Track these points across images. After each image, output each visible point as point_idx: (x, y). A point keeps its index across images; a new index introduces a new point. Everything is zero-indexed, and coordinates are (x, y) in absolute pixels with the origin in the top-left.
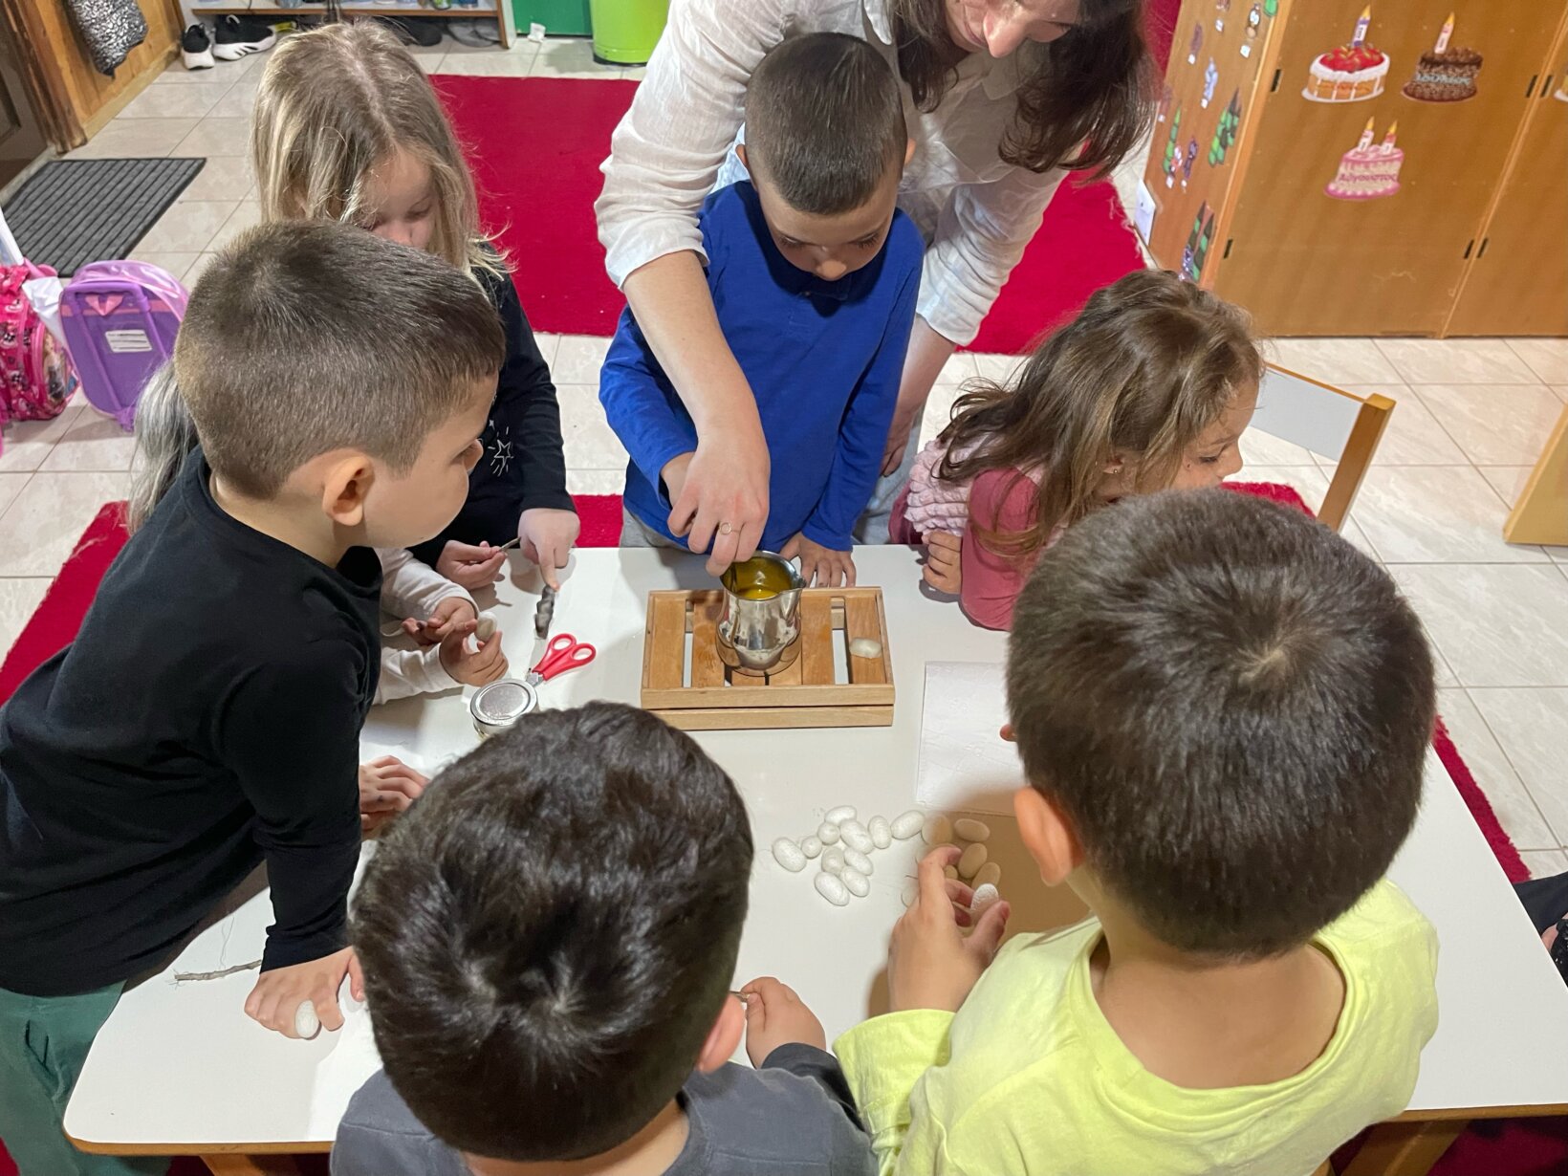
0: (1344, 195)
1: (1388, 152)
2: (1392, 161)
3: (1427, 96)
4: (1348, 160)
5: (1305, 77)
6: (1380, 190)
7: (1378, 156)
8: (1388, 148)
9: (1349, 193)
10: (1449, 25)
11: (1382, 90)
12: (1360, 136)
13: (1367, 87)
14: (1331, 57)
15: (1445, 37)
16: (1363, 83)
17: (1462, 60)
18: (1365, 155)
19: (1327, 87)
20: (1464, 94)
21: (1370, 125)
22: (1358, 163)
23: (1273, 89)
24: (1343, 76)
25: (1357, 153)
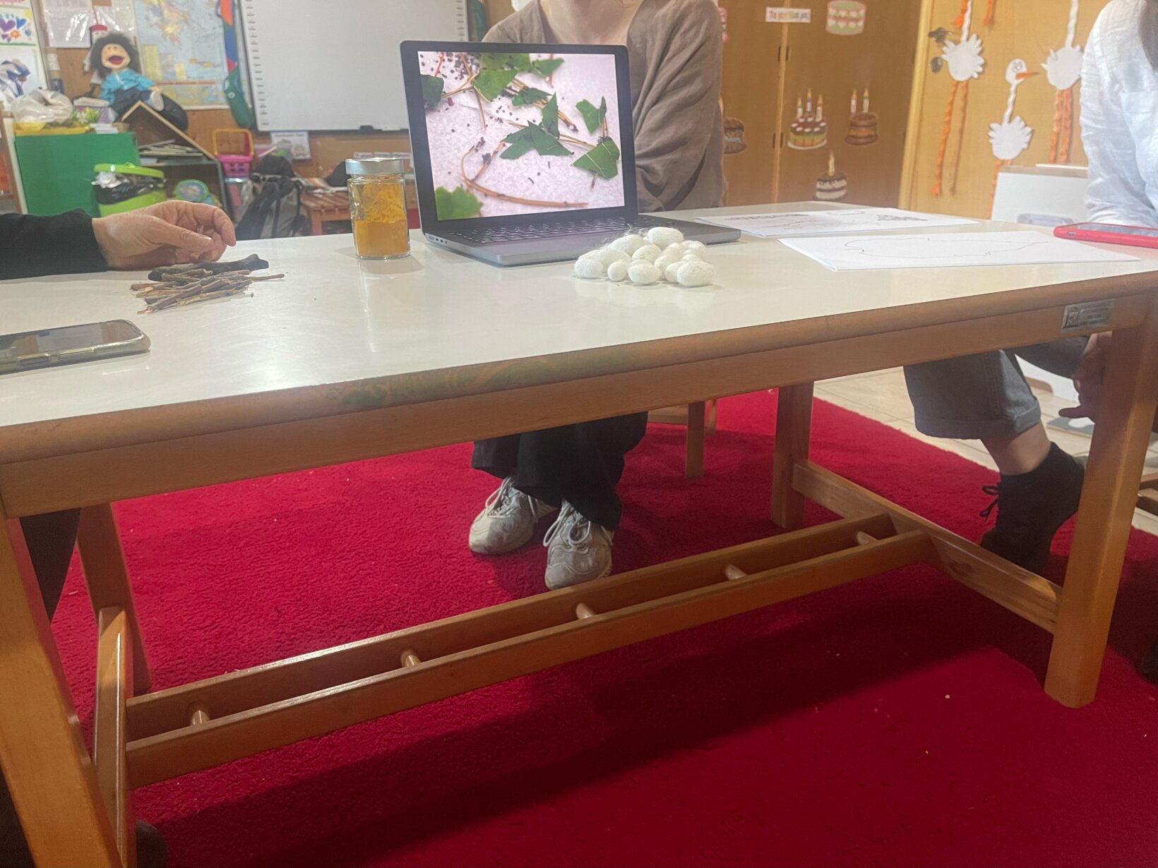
20: (740, 148)
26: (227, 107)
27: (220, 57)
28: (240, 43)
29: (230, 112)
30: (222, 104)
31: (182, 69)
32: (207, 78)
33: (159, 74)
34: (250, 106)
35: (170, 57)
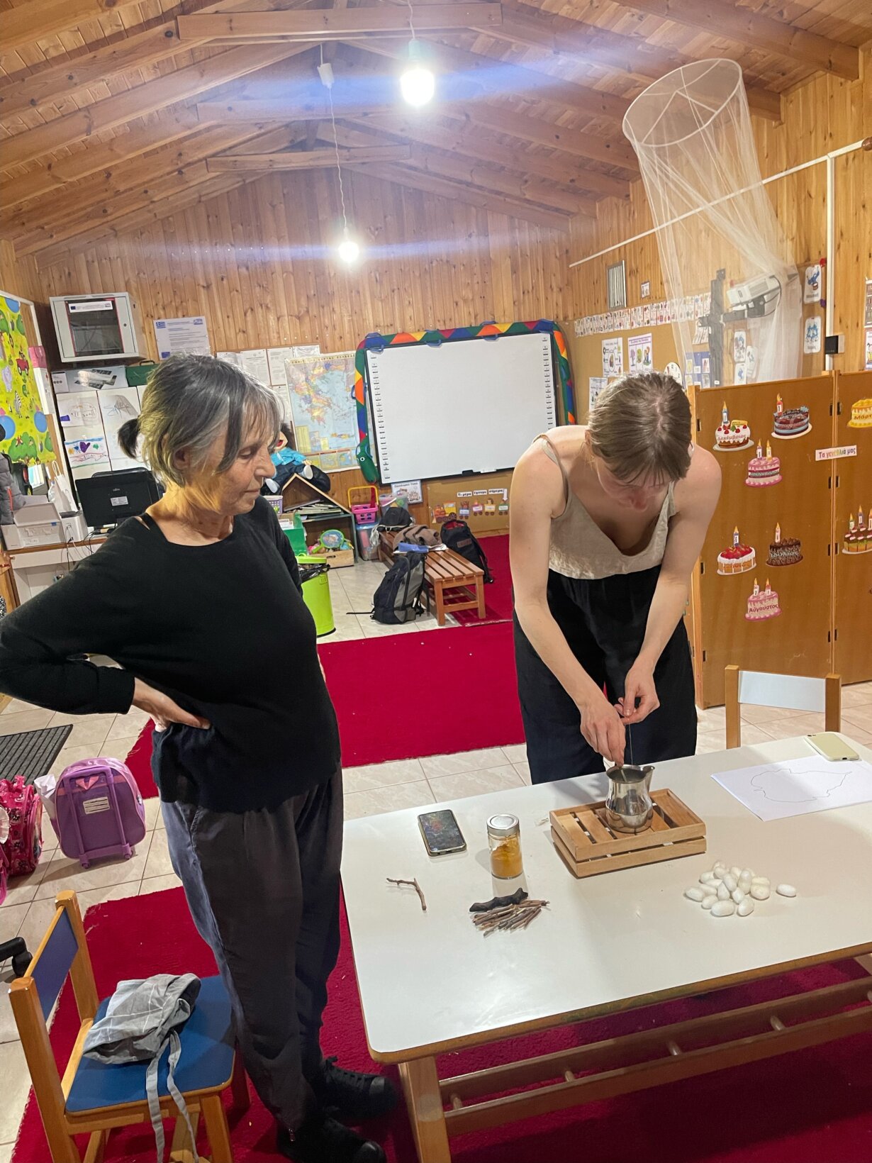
0: (755, 619)
1: (770, 594)
2: (773, 598)
3: (779, 563)
4: (751, 601)
5: (717, 565)
6: (772, 614)
7: (765, 597)
8: (768, 592)
9: (757, 618)
10: (778, 529)
11: (755, 565)
12: (753, 588)
13: (747, 564)
14: (726, 553)
15: (778, 534)
16: (745, 562)
17: (790, 543)
18: (758, 597)
19: (728, 567)
20: (797, 559)
21: (756, 582)
22: (757, 601)
23: (702, 572)
24: (734, 561)
25: (754, 597)
26: (359, 467)
27: (355, 430)
28: (369, 417)
29: (361, 472)
30: (355, 466)
31: (326, 443)
32: (344, 447)
33: (309, 449)
34: (376, 465)
35: (316, 434)
